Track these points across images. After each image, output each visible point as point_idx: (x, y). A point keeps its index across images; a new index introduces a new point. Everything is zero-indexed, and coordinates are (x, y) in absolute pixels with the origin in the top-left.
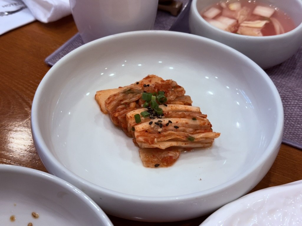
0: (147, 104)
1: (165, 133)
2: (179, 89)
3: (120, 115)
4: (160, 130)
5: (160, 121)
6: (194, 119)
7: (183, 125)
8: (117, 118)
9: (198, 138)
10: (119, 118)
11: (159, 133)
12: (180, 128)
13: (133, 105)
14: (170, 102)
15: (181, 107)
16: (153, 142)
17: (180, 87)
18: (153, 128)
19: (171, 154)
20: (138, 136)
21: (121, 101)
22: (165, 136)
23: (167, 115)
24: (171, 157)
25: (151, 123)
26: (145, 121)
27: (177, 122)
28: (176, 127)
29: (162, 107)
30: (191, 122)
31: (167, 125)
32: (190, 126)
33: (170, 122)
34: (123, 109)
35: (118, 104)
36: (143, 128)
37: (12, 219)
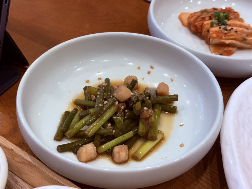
0: (217, 18)
1: (229, 34)
2: (236, 14)
3: (198, 24)
4: (226, 32)
5: (225, 27)
6: (247, 29)
7: (240, 31)
8: (196, 26)
9: (249, 40)
10: (198, 26)
11: (226, 33)
12: (239, 33)
13: (207, 18)
14: (231, 19)
15: (238, 23)
16: (221, 38)
17: (237, 12)
18: (221, 31)
19: (230, 49)
20: (212, 34)
21: (199, 16)
22: (229, 36)
23: (230, 25)
24: (230, 51)
25: (220, 28)
26: (216, 27)
27: (236, 29)
28: (236, 32)
29: (226, 21)
30: (245, 30)
31: (230, 30)
32: (244, 33)
33: (232, 29)
34: (200, 21)
35: (197, 18)
36: (215, 30)
37: (139, 68)
